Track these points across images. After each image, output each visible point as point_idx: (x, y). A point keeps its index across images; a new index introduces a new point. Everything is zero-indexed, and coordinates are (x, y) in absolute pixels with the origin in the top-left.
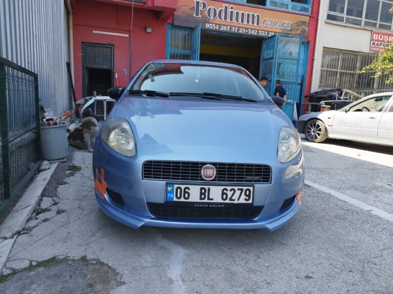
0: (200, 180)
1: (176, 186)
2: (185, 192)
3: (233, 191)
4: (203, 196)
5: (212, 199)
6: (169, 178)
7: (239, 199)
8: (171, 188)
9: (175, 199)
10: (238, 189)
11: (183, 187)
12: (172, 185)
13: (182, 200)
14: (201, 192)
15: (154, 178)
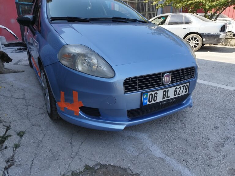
0: (162, 85)
1: (149, 94)
2: (155, 96)
3: (180, 88)
4: (164, 96)
5: (169, 97)
6: (143, 89)
7: (182, 93)
8: (146, 96)
9: (148, 103)
10: (183, 86)
11: (153, 93)
12: (146, 94)
13: (153, 102)
14: (164, 94)
15: (132, 91)
